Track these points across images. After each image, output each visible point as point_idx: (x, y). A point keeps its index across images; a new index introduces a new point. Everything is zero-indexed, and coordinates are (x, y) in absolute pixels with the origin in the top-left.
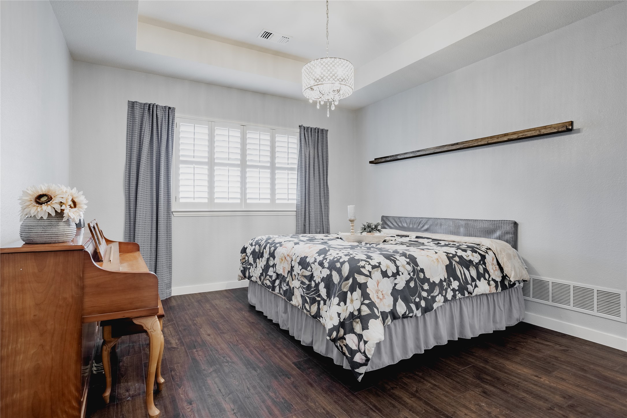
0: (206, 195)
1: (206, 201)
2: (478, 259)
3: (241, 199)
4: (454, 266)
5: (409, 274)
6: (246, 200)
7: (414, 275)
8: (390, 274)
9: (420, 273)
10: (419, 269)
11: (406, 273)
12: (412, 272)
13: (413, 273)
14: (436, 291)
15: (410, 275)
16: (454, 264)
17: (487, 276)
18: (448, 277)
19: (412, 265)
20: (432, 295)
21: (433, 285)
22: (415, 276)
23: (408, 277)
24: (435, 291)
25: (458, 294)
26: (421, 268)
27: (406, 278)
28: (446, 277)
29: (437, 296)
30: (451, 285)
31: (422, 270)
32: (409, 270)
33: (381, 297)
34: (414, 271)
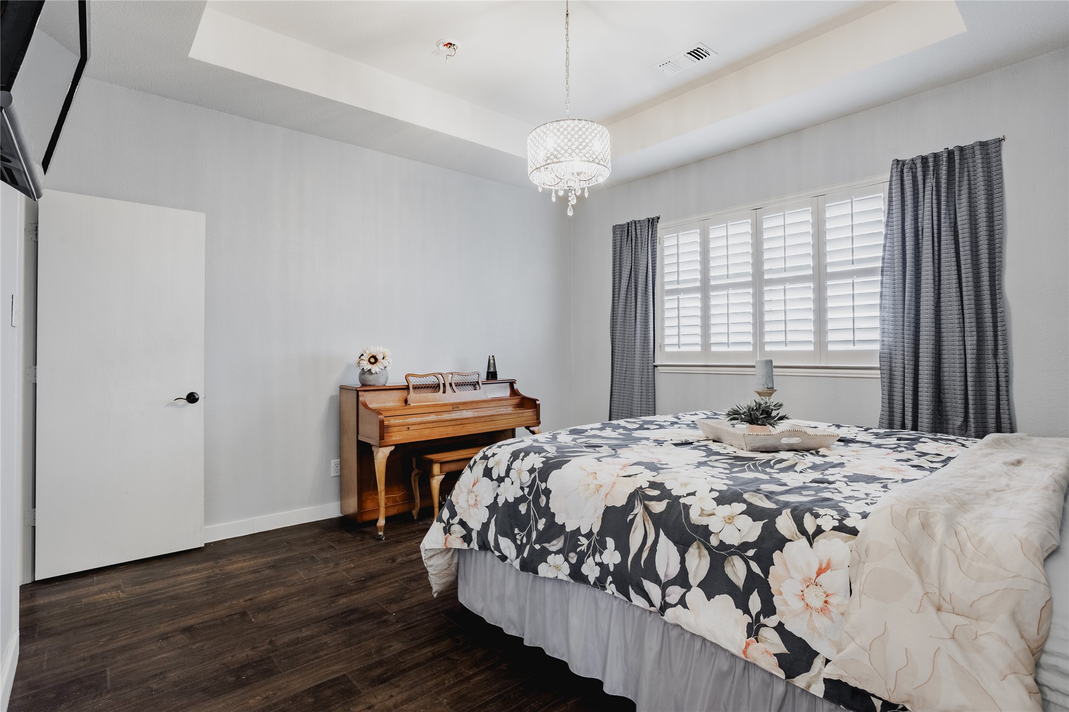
0: (698, 340)
1: (698, 349)
2: (742, 538)
3: (754, 345)
4: (630, 517)
5: (522, 488)
6: (763, 344)
7: (529, 494)
8: (495, 476)
9: (542, 495)
10: (543, 489)
11: (517, 485)
12: (527, 487)
13: (528, 489)
14: (556, 545)
15: (523, 491)
16: (635, 512)
17: (755, 602)
18: (603, 533)
19: (533, 476)
20: (546, 545)
21: (554, 530)
22: (531, 498)
23: (520, 493)
24: (554, 542)
25: (611, 583)
26: (548, 487)
27: (516, 494)
28: (596, 530)
29: (553, 555)
30: (601, 554)
31: (547, 492)
32: (524, 481)
33: (472, 502)
34: (531, 487)
